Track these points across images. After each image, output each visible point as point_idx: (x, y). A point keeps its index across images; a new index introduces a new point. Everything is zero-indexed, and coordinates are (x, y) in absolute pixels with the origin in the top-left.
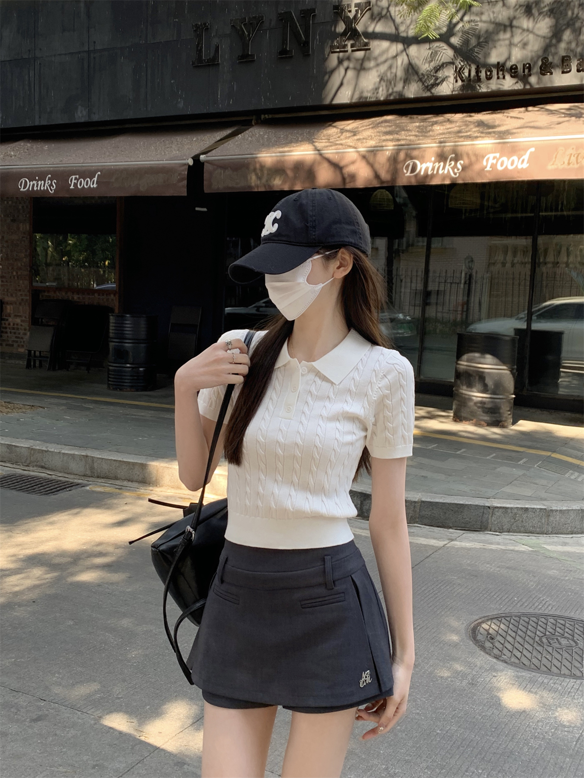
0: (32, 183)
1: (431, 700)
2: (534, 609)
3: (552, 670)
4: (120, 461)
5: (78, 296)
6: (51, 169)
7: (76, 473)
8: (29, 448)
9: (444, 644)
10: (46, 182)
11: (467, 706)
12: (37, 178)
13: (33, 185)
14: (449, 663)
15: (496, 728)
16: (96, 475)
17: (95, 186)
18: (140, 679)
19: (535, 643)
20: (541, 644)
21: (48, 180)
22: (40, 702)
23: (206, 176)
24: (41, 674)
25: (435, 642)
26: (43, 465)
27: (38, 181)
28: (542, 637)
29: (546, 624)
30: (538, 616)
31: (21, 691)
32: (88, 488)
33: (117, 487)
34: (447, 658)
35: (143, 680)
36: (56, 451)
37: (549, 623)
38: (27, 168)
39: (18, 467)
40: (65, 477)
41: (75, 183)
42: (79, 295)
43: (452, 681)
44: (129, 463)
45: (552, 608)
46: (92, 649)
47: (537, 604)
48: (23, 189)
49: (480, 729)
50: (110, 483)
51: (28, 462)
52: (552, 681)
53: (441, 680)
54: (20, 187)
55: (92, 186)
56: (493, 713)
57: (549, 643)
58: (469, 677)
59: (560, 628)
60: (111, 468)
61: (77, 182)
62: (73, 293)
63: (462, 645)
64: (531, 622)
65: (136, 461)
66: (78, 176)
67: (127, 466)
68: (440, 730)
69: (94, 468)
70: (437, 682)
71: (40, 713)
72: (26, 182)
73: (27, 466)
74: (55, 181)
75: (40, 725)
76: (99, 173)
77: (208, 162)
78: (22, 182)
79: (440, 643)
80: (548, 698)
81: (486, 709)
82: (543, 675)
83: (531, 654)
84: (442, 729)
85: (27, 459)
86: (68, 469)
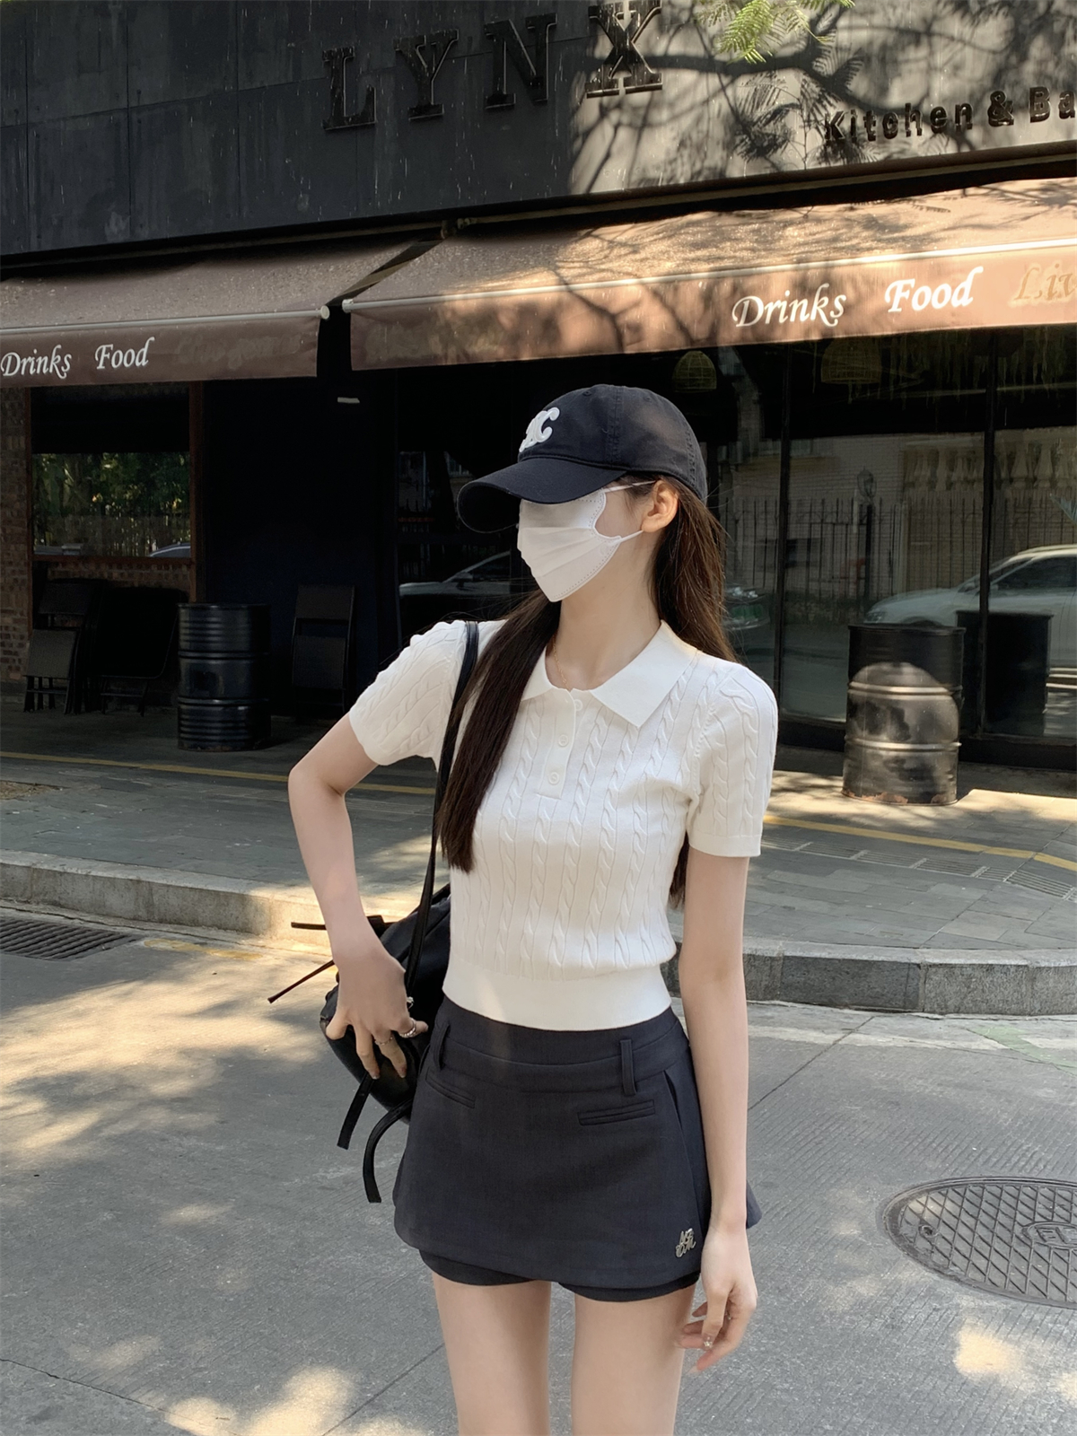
0: (25, 361)
1: (811, 1361)
2: (1011, 1170)
3: (1048, 1294)
4: (201, 890)
5: (122, 571)
6: (63, 333)
7: (120, 915)
8: (29, 867)
9: (835, 1246)
10: (53, 359)
11: (884, 1373)
12: (35, 351)
13: (28, 365)
14: (845, 1284)
15: (941, 1418)
16: (156, 918)
17: (144, 363)
18: (241, 1329)
19: (1015, 1239)
20: (1025, 1240)
21: (56, 355)
22: (46, 1380)
23: (354, 338)
24: (50, 1322)
25: (816, 1242)
26: (57, 899)
27: (36, 357)
28: (1027, 1225)
29: (1035, 1200)
30: (1019, 1183)
31: (11, 1359)
32: (142, 943)
33: (198, 940)
34: (843, 1274)
35: (247, 1332)
36: (80, 872)
37: (1040, 1198)
38: (16, 333)
39: (9, 904)
40: (98, 923)
41: (105, 359)
42: (121, 568)
43: (852, 1322)
44: (217, 893)
45: (1045, 1166)
46: (148, 1270)
47: (1015, 1159)
48: (10, 372)
49: (910, 1421)
50: (185, 932)
51: (28, 894)
52: (1049, 1317)
53: (831, 1321)
54: (3, 370)
55: (138, 364)
56: (934, 1387)
57: (1042, 1238)
58: (887, 1312)
59: (1061, 1206)
60: (185, 903)
61: (111, 356)
62: (111, 566)
63: (870, 1247)
64: (1005, 1196)
65: (230, 890)
66: (112, 346)
67: (214, 899)
68: (831, 1425)
69: (153, 905)
70: (822, 1325)
71: (47, 1404)
72: (14, 360)
73: (25, 902)
74: (70, 356)
75: (47, 1428)
76: (153, 339)
77: (358, 312)
78: (7, 358)
79: (827, 1244)
80: (1043, 1353)
81: (922, 1379)
82: (1031, 1305)
83: (1006, 1262)
84: (834, 1422)
85: (25, 890)
86: (104, 906)
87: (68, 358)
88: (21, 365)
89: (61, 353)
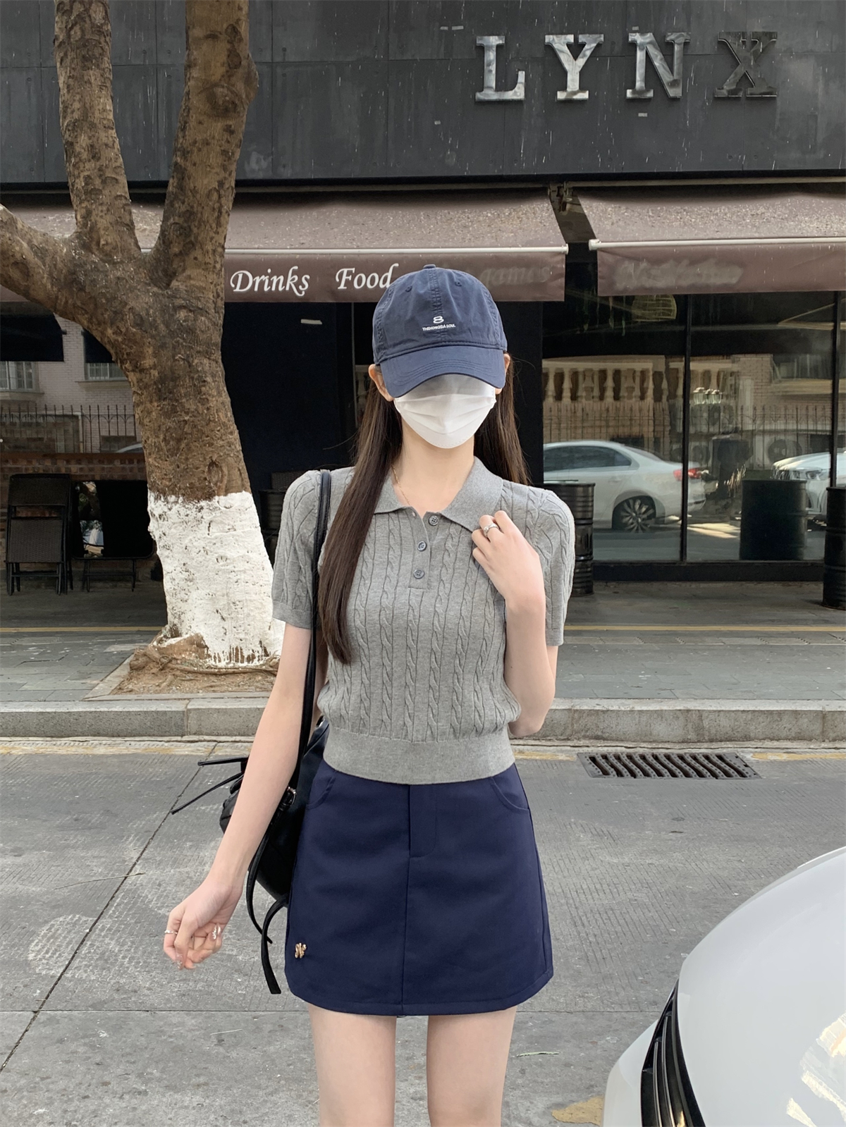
0: (258, 279)
4: (754, 711)
6: (298, 256)
7: (667, 740)
8: (570, 710)
10: (290, 278)
12: (269, 271)
13: (262, 283)
16: (707, 738)
21: (292, 275)
23: (601, 270)
26: (600, 733)
27: (271, 276)
38: (243, 254)
39: (549, 743)
41: (347, 280)
44: (771, 712)
48: (241, 288)
51: (568, 732)
54: (233, 286)
55: (382, 286)
61: (353, 279)
65: (782, 709)
66: (353, 270)
67: (767, 717)
69: (703, 728)
72: (245, 277)
73: (568, 739)
74: (308, 277)
76: (397, 265)
77: (603, 250)
78: (237, 276)
85: (565, 729)
86: (651, 734)
87: (306, 279)
88: (254, 283)
89: (299, 273)
